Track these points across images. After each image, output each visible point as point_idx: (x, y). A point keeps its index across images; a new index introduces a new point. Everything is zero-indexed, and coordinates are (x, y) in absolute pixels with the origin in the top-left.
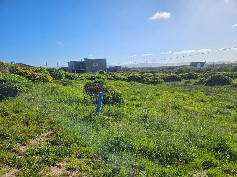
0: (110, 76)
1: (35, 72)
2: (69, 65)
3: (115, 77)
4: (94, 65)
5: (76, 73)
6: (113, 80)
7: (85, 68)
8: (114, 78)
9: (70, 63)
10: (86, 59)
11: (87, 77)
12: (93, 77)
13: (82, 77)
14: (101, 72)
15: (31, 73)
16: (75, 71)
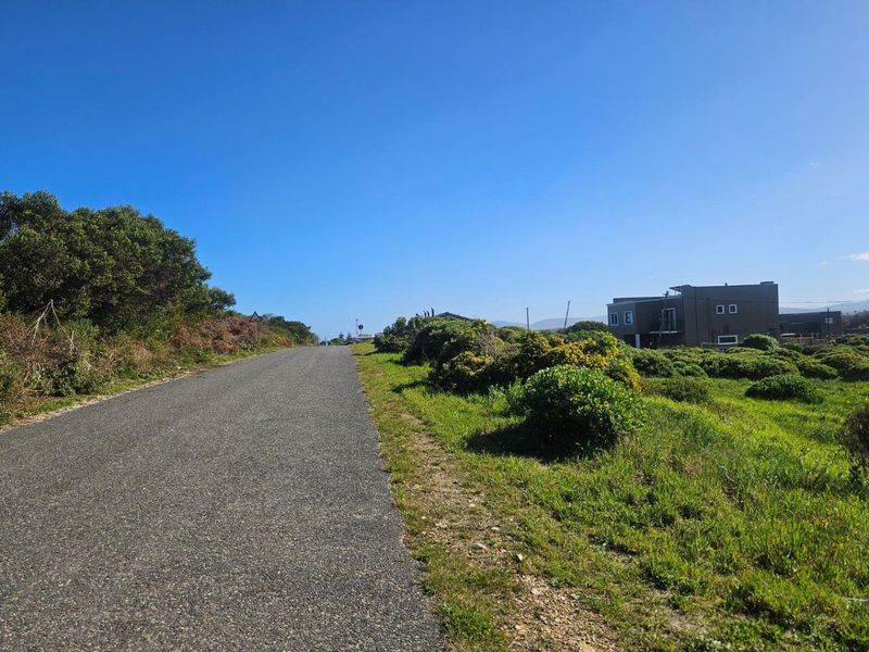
0: (811, 361)
1: (585, 352)
2: (612, 317)
3: (839, 364)
4: (720, 309)
5: (642, 347)
6: (834, 377)
7: (681, 326)
8: (834, 371)
9: (618, 308)
10: (685, 289)
11: (710, 363)
12: (738, 363)
13: (688, 363)
14: (757, 338)
15: (578, 357)
16: (638, 337)
